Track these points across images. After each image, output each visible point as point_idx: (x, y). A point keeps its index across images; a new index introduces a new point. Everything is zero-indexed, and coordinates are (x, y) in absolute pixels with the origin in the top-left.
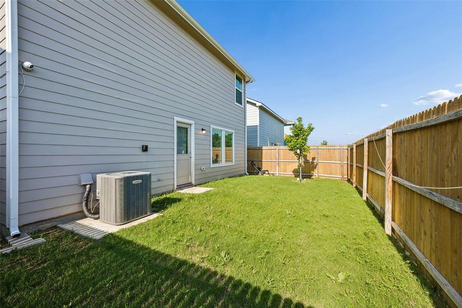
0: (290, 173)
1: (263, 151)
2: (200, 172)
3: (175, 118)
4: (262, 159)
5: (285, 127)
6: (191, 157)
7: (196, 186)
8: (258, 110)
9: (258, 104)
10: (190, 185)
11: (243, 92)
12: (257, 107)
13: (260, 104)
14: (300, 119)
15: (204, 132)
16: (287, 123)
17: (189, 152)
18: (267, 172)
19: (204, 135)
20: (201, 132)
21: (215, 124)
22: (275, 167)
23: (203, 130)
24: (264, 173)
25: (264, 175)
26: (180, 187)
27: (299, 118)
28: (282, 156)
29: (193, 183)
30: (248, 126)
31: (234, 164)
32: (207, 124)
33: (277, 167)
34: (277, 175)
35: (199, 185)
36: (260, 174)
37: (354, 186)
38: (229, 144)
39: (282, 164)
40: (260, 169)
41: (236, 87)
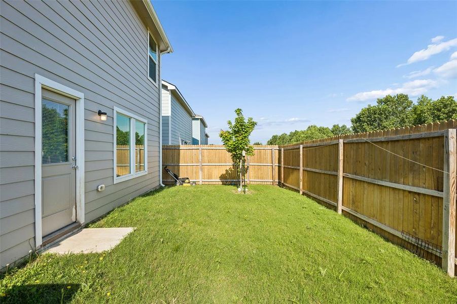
0: (216, 180)
1: (181, 152)
2: (94, 196)
3: (37, 77)
4: (179, 163)
5: (193, 121)
6: (75, 169)
7: (87, 226)
8: (170, 96)
9: (171, 87)
10: (75, 228)
11: (157, 63)
12: (168, 90)
13: (174, 88)
14: (239, 111)
15: (103, 118)
16: (196, 117)
17: (71, 157)
18: (187, 181)
19: (103, 123)
20: (96, 117)
21: (119, 105)
22: (197, 173)
23: (100, 113)
24: (184, 182)
25: (184, 184)
26: (52, 239)
27: (238, 109)
28: (206, 159)
29: (82, 221)
30: (163, 117)
31: (147, 173)
32: (108, 103)
33: (200, 172)
34: (201, 183)
35: (93, 222)
36: (178, 184)
37: (301, 193)
38: (139, 141)
39: (206, 169)
40: (177, 177)
41: (149, 53)
